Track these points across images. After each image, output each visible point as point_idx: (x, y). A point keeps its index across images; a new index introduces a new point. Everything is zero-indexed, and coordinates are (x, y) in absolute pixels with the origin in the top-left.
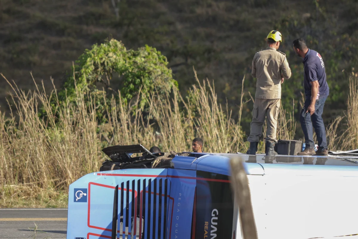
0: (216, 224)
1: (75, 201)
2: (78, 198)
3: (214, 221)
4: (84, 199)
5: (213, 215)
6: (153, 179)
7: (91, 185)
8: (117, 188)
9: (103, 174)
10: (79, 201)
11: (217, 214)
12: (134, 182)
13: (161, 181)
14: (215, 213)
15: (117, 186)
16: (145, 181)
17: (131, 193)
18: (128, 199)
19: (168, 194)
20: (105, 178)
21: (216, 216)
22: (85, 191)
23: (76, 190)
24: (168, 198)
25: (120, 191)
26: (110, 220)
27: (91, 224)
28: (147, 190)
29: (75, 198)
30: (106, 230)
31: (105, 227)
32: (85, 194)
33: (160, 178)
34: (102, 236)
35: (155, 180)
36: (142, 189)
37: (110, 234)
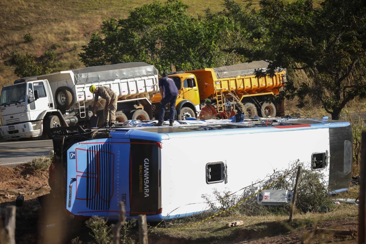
0: (148, 166)
1: (70, 159)
2: (71, 157)
3: (146, 165)
4: (74, 158)
5: (145, 162)
6: (103, 144)
7: (77, 150)
8: (88, 150)
9: (81, 143)
10: (72, 158)
11: (148, 161)
12: (97, 146)
13: (106, 145)
14: (146, 160)
15: (88, 149)
16: (99, 145)
17: (94, 152)
18: (93, 155)
19: (110, 152)
20: (82, 146)
21: (147, 162)
22: (74, 153)
23: (70, 153)
24: (110, 154)
25: (89, 152)
26: (86, 167)
27: (78, 171)
28: (101, 150)
29: (70, 157)
30: (84, 173)
31: (83, 172)
32: (74, 155)
33: (106, 143)
34: (82, 176)
35: (104, 145)
36: (98, 150)
37: (86, 175)
